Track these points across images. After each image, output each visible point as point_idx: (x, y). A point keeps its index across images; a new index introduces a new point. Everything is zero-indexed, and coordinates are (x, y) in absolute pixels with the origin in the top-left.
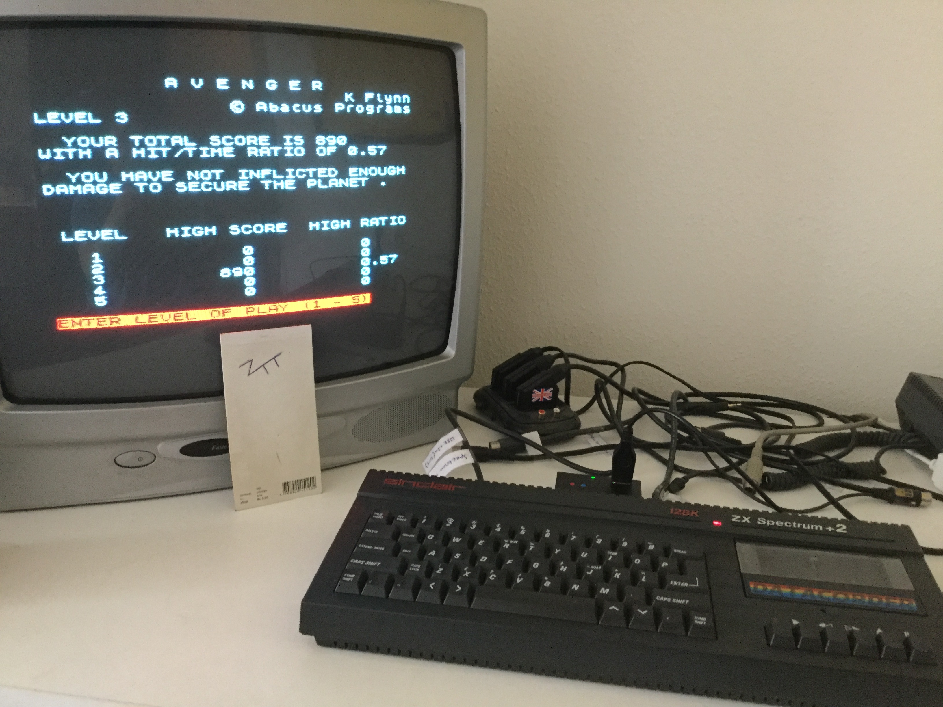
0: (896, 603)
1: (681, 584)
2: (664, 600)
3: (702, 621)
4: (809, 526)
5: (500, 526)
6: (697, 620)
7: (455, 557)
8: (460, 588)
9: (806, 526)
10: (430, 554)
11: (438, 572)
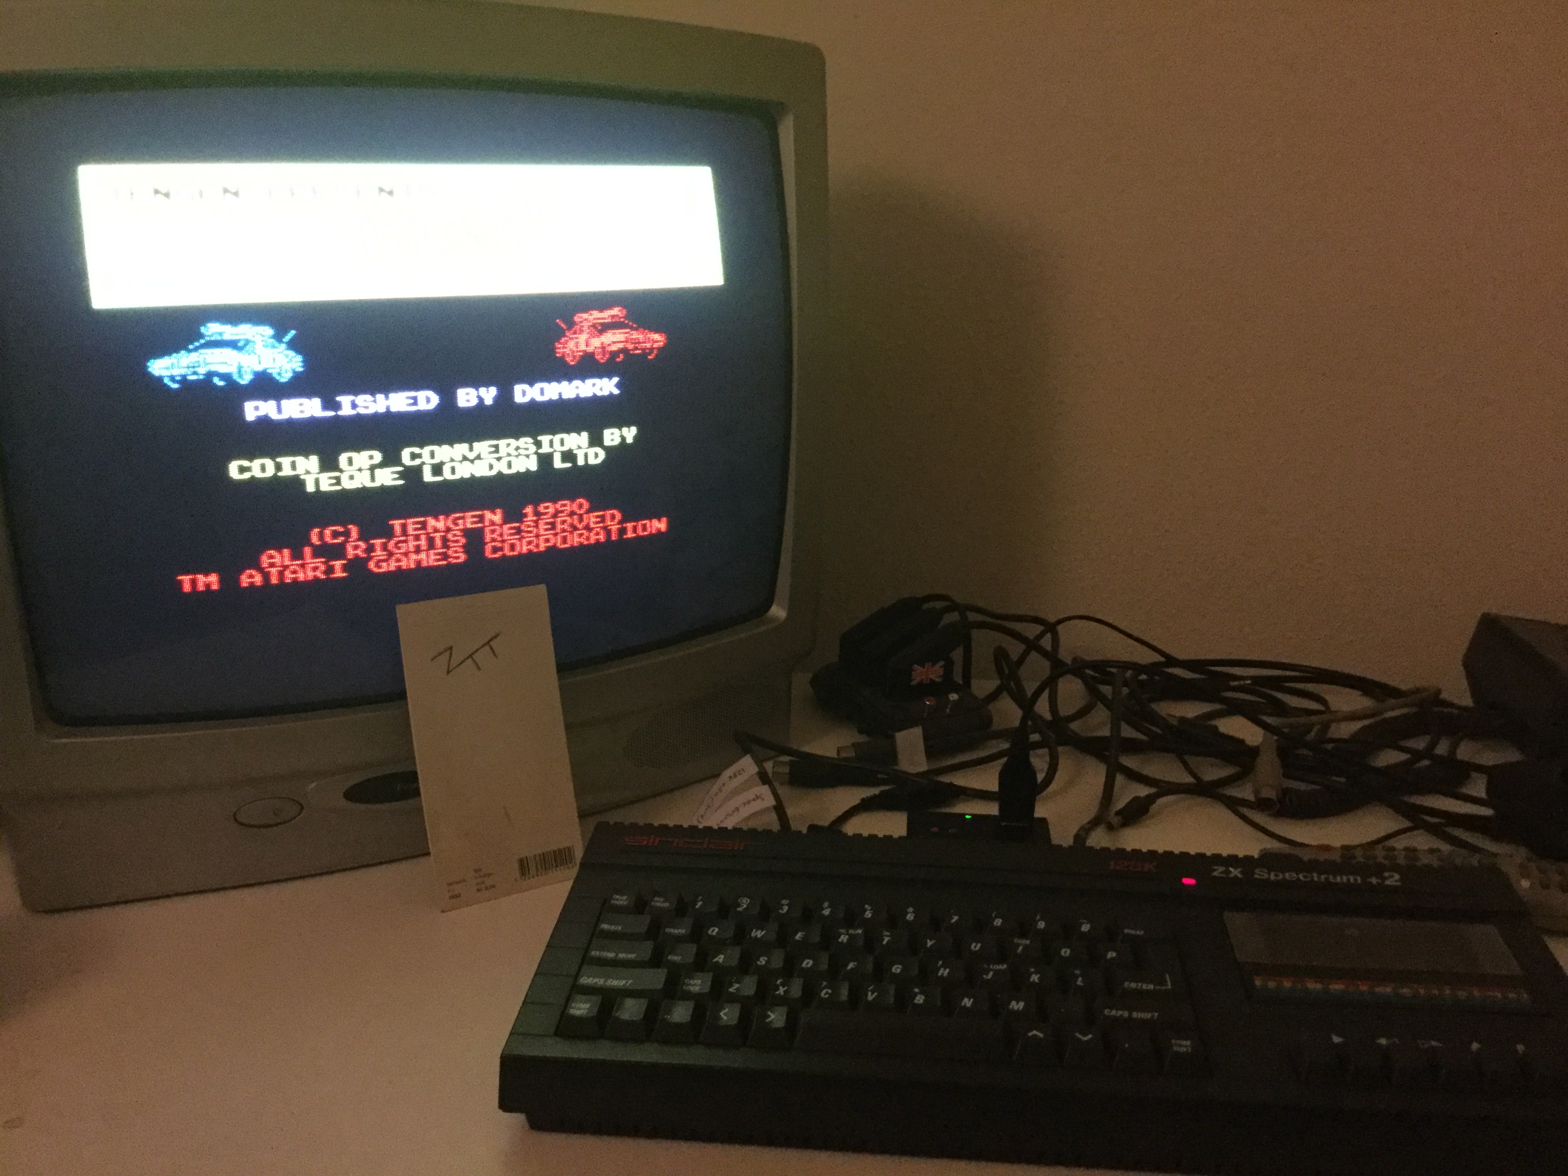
0: (1495, 997)
1: (1142, 986)
2: (1118, 1015)
3: (1184, 1046)
4: (1340, 878)
5: (828, 907)
6: (1176, 1044)
7: (759, 963)
8: (772, 1016)
9: (1335, 877)
10: (715, 960)
11: (731, 990)
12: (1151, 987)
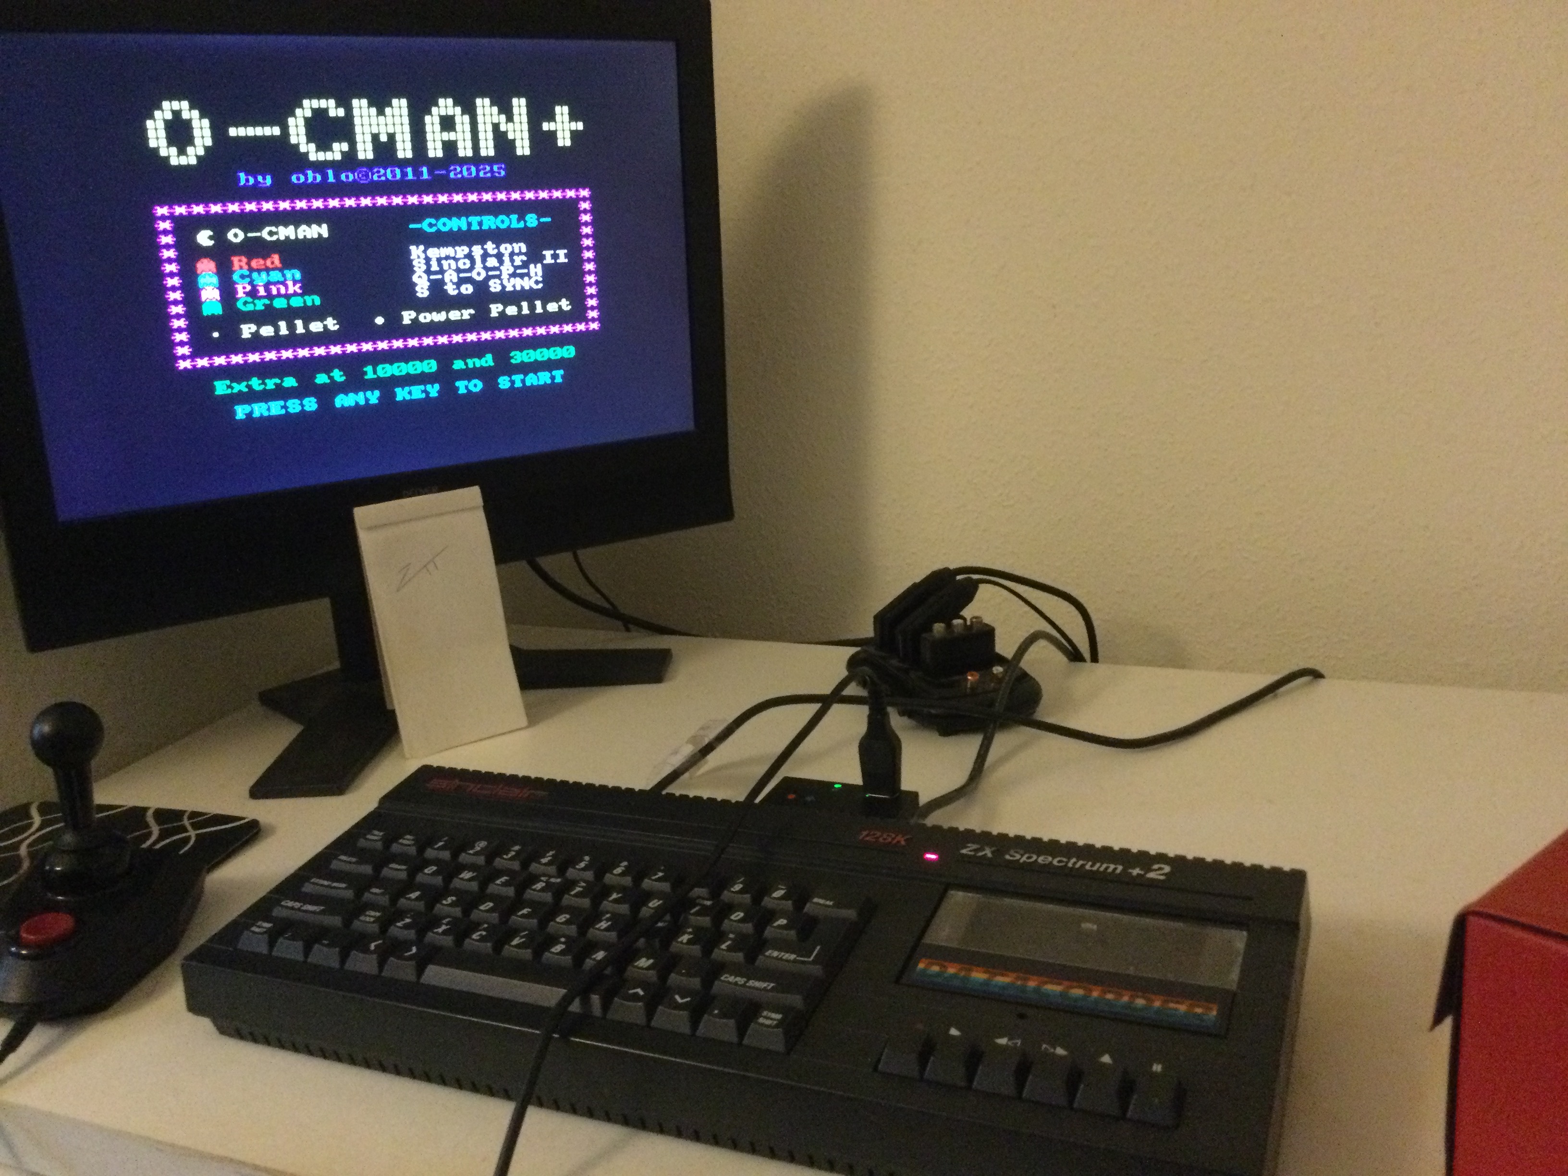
0: (1176, 1010)
1: (783, 956)
2: (734, 981)
3: (772, 1019)
4: (1098, 865)
5: (552, 856)
6: (767, 1018)
7: (444, 902)
8: (414, 950)
9: (1092, 866)
10: (408, 896)
11: (399, 924)
12: (793, 957)
